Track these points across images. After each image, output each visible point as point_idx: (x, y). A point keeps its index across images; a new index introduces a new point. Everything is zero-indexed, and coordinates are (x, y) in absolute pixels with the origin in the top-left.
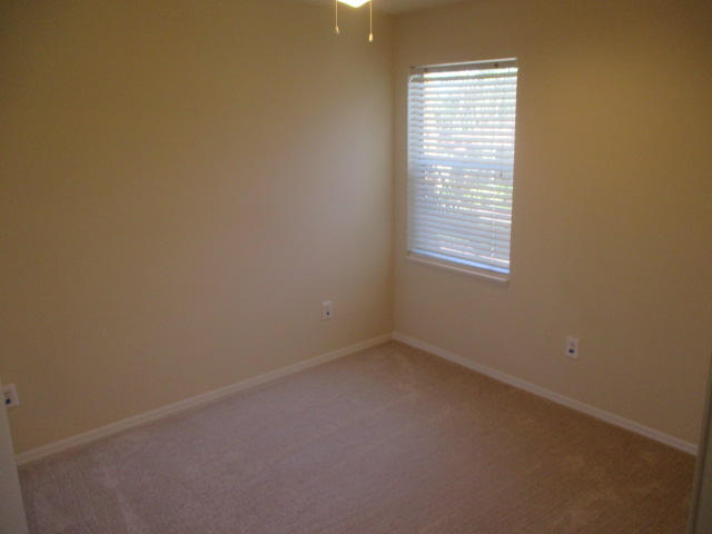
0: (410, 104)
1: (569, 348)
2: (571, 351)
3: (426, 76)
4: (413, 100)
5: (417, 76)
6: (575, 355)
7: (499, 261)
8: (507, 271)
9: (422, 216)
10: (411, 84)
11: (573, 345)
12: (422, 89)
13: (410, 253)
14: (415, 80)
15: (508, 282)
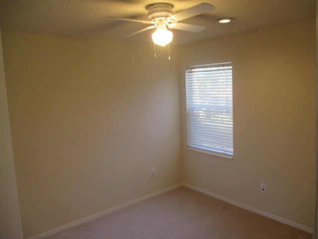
0: (187, 82)
1: (262, 188)
2: (263, 190)
3: (193, 70)
4: (188, 81)
5: (189, 70)
6: (264, 191)
7: (228, 149)
8: (232, 154)
9: (194, 130)
10: (186, 74)
11: (264, 187)
12: (192, 76)
13: (189, 147)
14: (188, 72)
15: (233, 159)
